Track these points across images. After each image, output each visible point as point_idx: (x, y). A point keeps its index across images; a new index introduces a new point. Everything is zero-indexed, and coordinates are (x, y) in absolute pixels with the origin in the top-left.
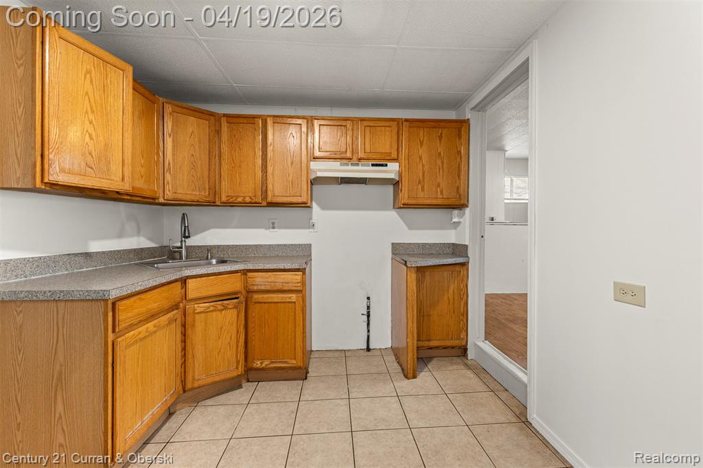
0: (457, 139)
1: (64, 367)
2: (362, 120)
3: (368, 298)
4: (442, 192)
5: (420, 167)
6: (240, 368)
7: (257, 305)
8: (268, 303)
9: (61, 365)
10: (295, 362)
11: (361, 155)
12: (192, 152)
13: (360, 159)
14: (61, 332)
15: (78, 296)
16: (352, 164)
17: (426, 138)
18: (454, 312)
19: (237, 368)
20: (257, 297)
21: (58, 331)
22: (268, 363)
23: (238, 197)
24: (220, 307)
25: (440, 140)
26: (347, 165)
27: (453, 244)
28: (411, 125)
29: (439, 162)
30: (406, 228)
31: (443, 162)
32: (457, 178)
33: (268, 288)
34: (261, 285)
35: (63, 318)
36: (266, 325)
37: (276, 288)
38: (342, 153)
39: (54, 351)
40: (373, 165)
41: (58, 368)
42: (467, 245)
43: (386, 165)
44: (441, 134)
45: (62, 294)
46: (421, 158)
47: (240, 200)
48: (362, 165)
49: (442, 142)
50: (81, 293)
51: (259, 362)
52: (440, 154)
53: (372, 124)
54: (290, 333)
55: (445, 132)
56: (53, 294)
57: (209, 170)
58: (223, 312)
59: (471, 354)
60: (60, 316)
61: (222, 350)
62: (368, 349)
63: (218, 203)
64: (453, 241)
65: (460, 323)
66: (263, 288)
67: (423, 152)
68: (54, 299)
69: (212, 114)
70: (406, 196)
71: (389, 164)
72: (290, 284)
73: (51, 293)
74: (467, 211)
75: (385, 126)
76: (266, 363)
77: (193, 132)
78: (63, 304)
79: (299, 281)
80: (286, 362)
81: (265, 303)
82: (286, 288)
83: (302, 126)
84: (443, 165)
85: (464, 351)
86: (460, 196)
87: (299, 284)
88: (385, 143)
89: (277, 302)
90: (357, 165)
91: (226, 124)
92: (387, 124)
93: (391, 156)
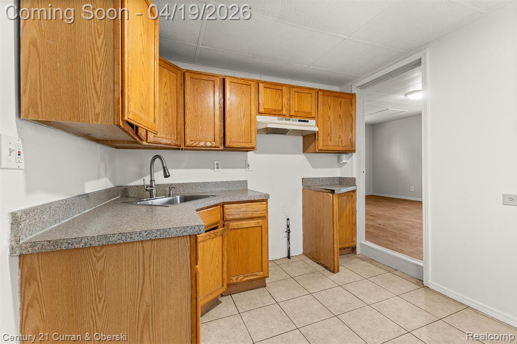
0: (350, 107)
1: (150, 307)
2: (293, 87)
3: (288, 219)
4: (342, 142)
5: (329, 123)
6: (225, 286)
7: (232, 231)
8: (241, 228)
9: (147, 306)
10: (262, 273)
11: (292, 113)
12: (166, 101)
13: (291, 116)
14: (147, 272)
15: (175, 233)
16: (286, 119)
17: (332, 104)
18: (349, 224)
19: (223, 286)
20: (233, 225)
21: (144, 270)
22: (242, 277)
23: (200, 141)
24: (212, 236)
25: (340, 106)
26: (282, 119)
27: (340, 178)
28: (324, 94)
29: (340, 121)
30: (311, 167)
31: (342, 121)
32: (350, 132)
33: (241, 216)
34: (235, 215)
35: (150, 257)
36: (240, 247)
37: (247, 216)
38: (279, 111)
39: (140, 292)
40: (299, 121)
41: (144, 309)
42: (355, 178)
43: (308, 121)
44: (341, 102)
45: (159, 233)
46: (329, 118)
47: (202, 144)
48: (293, 121)
49: (342, 107)
50: (178, 230)
51: (234, 278)
52: (340, 115)
53: (299, 90)
54: (258, 251)
55: (343, 100)
56: (149, 234)
57: (177, 117)
58: (214, 239)
59: (359, 250)
60: (147, 255)
61: (214, 272)
62: (289, 257)
63: (183, 147)
64: (339, 176)
65: (352, 231)
66: (237, 216)
67: (330, 113)
68: (150, 239)
69: (178, 69)
70: (321, 144)
71: (309, 120)
72: (257, 212)
73: (147, 233)
74: (354, 155)
75: (308, 93)
76: (241, 277)
77: (166, 83)
78: (149, 243)
79: (264, 209)
80: (256, 275)
81: (238, 229)
82: (254, 216)
83: (252, 86)
84: (342, 123)
85: (354, 249)
86: (352, 144)
87: (265, 212)
88: (308, 105)
89: (247, 228)
90: (289, 120)
91: (189, 78)
92: (309, 91)
93: (311, 115)
